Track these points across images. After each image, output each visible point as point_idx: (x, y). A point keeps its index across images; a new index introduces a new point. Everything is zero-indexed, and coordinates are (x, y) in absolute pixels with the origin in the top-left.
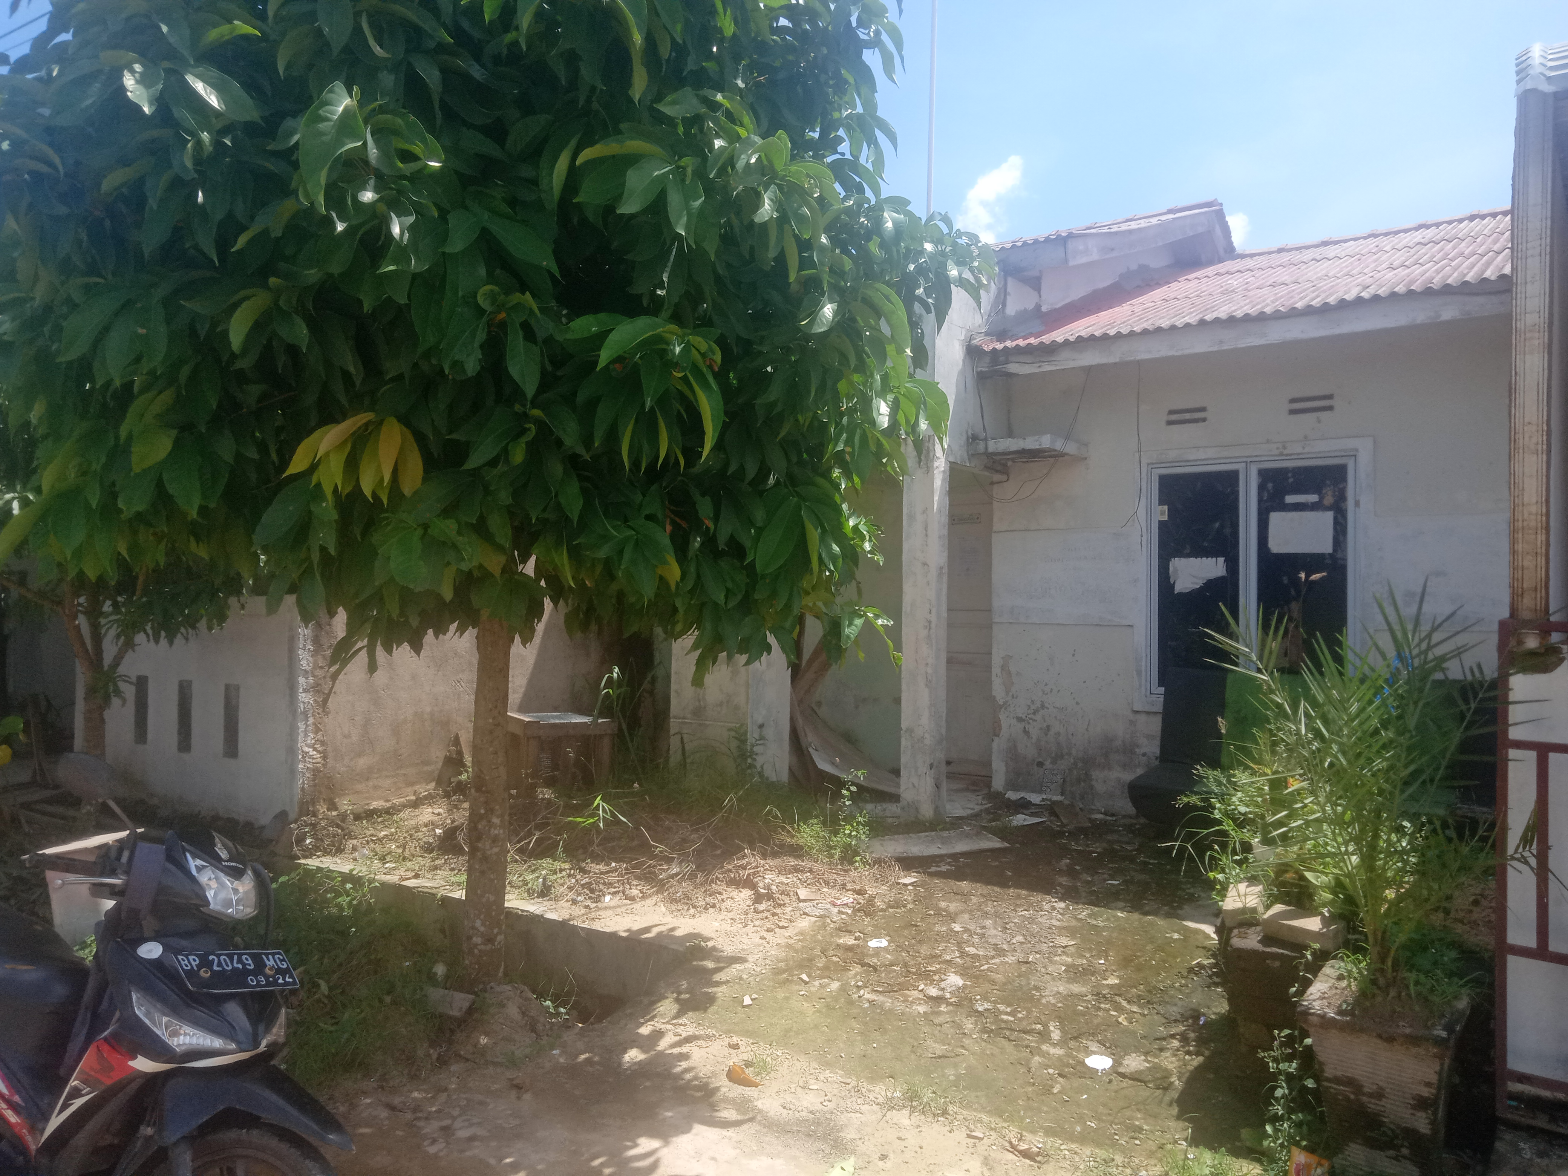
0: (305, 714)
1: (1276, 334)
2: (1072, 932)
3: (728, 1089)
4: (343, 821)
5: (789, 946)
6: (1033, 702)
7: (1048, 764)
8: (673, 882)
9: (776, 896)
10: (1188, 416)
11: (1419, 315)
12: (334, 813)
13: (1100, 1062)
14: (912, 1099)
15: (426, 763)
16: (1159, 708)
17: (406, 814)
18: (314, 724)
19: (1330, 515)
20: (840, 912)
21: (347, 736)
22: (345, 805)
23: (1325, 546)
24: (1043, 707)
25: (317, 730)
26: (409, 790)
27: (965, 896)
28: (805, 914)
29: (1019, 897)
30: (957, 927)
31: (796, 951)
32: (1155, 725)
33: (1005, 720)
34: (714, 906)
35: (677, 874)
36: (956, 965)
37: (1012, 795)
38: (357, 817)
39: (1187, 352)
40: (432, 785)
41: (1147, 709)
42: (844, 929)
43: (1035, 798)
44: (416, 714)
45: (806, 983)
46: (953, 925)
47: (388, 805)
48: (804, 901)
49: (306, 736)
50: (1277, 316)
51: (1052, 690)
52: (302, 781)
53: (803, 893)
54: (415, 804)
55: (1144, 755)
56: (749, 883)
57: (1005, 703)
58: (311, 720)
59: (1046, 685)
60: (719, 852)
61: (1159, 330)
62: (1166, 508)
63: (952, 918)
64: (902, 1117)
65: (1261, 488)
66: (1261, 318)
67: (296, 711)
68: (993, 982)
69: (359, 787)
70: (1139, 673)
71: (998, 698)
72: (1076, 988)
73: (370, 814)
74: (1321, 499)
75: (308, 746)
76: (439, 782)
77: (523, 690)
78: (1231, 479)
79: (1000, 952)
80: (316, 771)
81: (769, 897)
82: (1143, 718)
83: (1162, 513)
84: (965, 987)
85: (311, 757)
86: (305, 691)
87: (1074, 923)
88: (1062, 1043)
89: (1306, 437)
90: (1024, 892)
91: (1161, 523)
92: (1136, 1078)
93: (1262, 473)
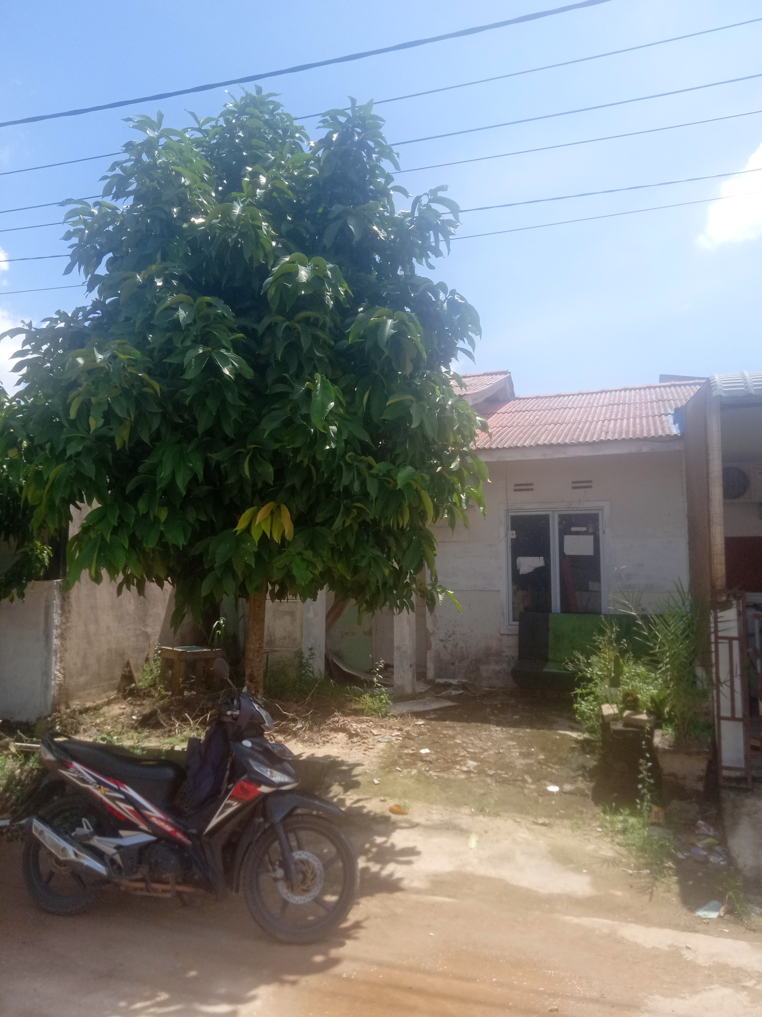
0: (56, 651)
1: (571, 453)
2: (512, 739)
3: (394, 817)
4: (74, 715)
5: (380, 756)
6: (448, 631)
7: (457, 664)
8: (301, 732)
9: (361, 734)
10: (524, 487)
11: (633, 449)
12: (69, 710)
13: (554, 789)
14: (482, 811)
15: (112, 678)
16: (517, 632)
17: (105, 709)
18: (60, 657)
19: (592, 537)
20: (397, 740)
21: (75, 664)
22: (76, 704)
23: (589, 551)
24: (454, 633)
25: (61, 661)
26: (104, 695)
27: (453, 728)
28: (379, 741)
29: (477, 726)
30: (458, 741)
31: (385, 758)
32: (513, 641)
33: (434, 641)
34: (328, 742)
35: (301, 728)
36: (468, 757)
37: (442, 681)
38: (81, 713)
39: (529, 458)
40: (115, 692)
41: (508, 632)
42: (403, 747)
43: (454, 682)
44: (108, 650)
45: (400, 771)
46: (456, 741)
47: (95, 704)
48: (377, 735)
49: (56, 664)
50: (572, 445)
51: (458, 625)
52: (54, 692)
53: (375, 732)
54: (109, 703)
55: (507, 656)
56: (343, 729)
57: (434, 632)
58: (59, 655)
59: (455, 622)
60: (319, 715)
61: (517, 447)
62: (514, 532)
63: (453, 737)
64: (481, 818)
65: (560, 523)
66: (565, 445)
67: (50, 650)
68: (490, 762)
69: (80, 694)
70: (503, 614)
71: (429, 630)
72: (528, 761)
73: (86, 710)
74: (588, 529)
75: (57, 670)
76: (119, 690)
77: (159, 634)
78: (545, 519)
79: (485, 750)
80: (60, 685)
81: (357, 735)
82: (505, 638)
83: (513, 535)
84: (478, 766)
85: (58, 677)
86: (56, 638)
87: (509, 736)
88: (533, 783)
89: (580, 500)
90: (479, 724)
91: (512, 539)
92: (571, 793)
93: (561, 516)
